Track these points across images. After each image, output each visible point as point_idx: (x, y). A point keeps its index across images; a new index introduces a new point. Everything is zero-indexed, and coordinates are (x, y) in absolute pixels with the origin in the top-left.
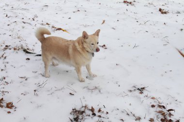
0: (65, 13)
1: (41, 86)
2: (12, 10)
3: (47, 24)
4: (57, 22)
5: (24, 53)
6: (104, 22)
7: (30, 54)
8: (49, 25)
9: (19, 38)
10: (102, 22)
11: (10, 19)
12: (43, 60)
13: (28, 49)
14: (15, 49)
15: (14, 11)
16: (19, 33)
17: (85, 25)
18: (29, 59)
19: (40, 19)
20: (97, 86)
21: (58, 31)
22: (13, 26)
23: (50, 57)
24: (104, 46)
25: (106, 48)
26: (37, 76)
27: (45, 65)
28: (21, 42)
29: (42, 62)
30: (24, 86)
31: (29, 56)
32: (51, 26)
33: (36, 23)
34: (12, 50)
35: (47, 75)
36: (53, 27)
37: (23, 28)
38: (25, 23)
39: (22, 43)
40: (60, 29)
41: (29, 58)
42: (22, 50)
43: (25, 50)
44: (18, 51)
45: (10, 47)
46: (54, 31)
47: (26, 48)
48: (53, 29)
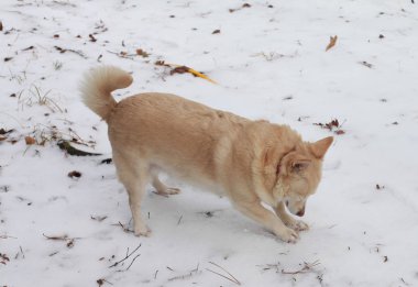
0: (203, 15)
1: (119, 267)
2: (20, 9)
3: (140, 52)
4: (173, 45)
5: (61, 155)
6: (333, 41)
7: (81, 158)
8: (145, 55)
9: (42, 103)
10: (328, 42)
11: (11, 38)
12: (122, 179)
13: (75, 140)
14: (29, 141)
15: (26, 10)
16: (45, 87)
17: (267, 53)
18: (77, 175)
19: (114, 38)
20: (310, 261)
21: (177, 75)
22: (21, 62)
23: (142, 164)
24: (335, 123)
25: (340, 132)
26: (106, 233)
27: (131, 193)
28: (52, 116)
29: (117, 185)
30: (61, 265)
31: (77, 164)
32: (152, 59)
33: (102, 51)
34: (22, 144)
35: (140, 228)
36: (159, 63)
37: (58, 67)
38: (63, 51)
39: (54, 120)
40: (182, 70)
41: (78, 170)
42: (55, 143)
43: (64, 146)
44: (40, 148)
45: (12, 135)
46: (163, 77)
47: (67, 137)
48: (161, 69)
